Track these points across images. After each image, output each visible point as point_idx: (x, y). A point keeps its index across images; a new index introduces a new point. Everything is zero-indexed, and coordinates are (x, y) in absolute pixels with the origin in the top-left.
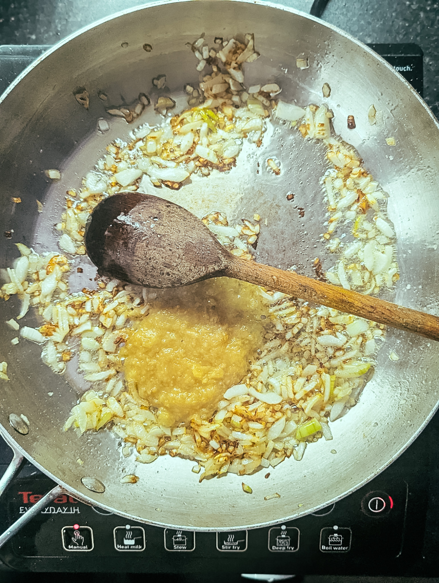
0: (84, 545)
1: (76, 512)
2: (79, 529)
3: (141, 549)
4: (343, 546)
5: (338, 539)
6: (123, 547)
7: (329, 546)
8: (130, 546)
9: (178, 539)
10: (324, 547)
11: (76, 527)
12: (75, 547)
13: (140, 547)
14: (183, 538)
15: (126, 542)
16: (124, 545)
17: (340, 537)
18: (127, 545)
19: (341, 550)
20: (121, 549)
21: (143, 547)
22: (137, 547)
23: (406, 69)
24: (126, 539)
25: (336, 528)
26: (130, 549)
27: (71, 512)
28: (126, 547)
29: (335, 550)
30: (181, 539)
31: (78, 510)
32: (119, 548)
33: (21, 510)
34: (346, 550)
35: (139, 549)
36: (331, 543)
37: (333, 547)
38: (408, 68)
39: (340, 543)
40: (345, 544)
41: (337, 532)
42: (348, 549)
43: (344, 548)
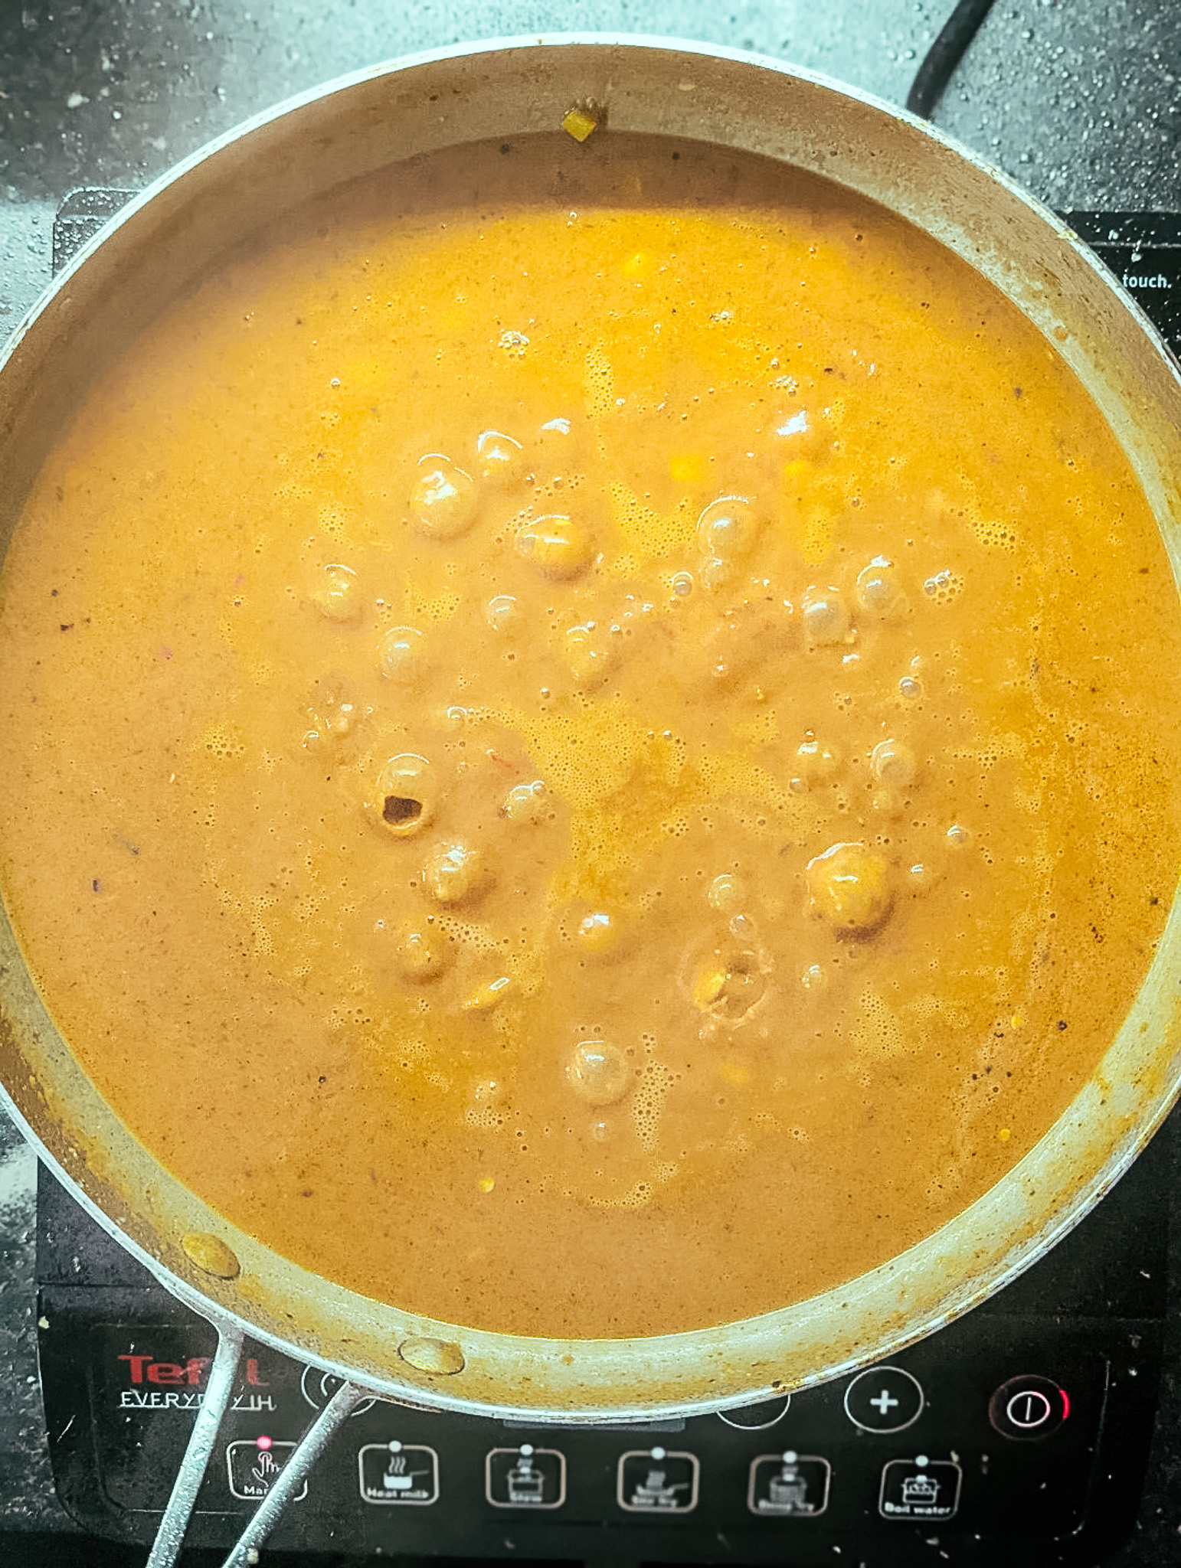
1: (265, 1407)
2: (271, 1450)
3: (425, 1500)
4: (939, 1505)
5: (927, 1490)
6: (381, 1494)
7: (902, 1504)
8: (399, 1491)
9: (521, 1480)
10: (889, 1507)
11: (265, 1443)
12: (259, 1491)
13: (425, 1495)
14: (535, 1476)
15: (390, 1482)
16: (385, 1490)
17: (932, 1485)
18: (391, 1490)
19: (933, 1515)
20: (377, 1498)
21: (431, 1495)
22: (417, 1494)
23: (1155, 283)
24: (389, 1475)
25: (922, 1461)
26: (399, 1498)
27: (252, 1408)
28: (389, 1495)
29: (919, 1515)
30: (528, 1479)
31: (269, 1402)
33: (124, 1400)
34: (945, 1515)
35: (421, 1498)
36: (910, 1497)
37: (912, 1507)
38: (1162, 281)
39: (930, 1498)
40: (943, 1500)
41: (926, 1471)
42: (951, 1511)
43: (941, 1511)
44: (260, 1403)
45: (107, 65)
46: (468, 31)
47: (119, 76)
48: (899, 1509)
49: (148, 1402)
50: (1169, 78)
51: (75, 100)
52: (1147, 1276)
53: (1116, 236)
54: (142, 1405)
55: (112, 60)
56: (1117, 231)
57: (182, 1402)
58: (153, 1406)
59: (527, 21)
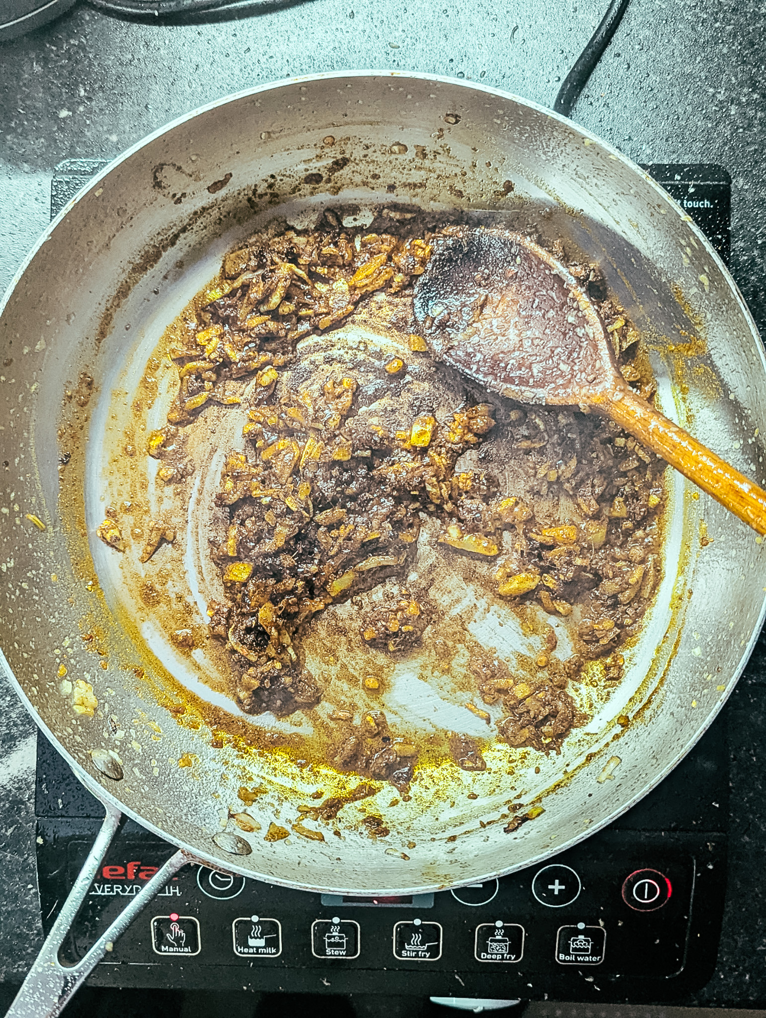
0: (186, 946)
1: (175, 893)
2: (178, 921)
3: (274, 954)
4: (592, 955)
5: (585, 945)
6: (246, 950)
7: (569, 954)
8: (258, 948)
9: (332, 940)
10: (562, 956)
11: (174, 917)
12: (171, 949)
13: (274, 951)
14: (341, 938)
15: (252, 942)
16: (249, 947)
17: (588, 941)
18: (253, 947)
19: (589, 962)
20: (244, 953)
21: (277, 951)
22: (269, 950)
23: (703, 204)
24: (251, 938)
25: (581, 926)
26: (257, 953)
27: (167, 894)
28: (251, 951)
29: (580, 962)
30: (337, 940)
31: (177, 891)
32: (240, 952)
34: (597, 962)
35: (271, 953)
36: (575, 950)
37: (576, 956)
38: (707, 203)
39: (587, 950)
40: (596, 952)
41: (584, 932)
42: (600, 959)
43: (594, 959)
44: (172, 891)
45: (82, 93)
46: (295, 70)
47: (89, 99)
48: (568, 958)
49: (103, 891)
50: (711, 90)
51: (64, 113)
52: (717, 805)
53: (679, 178)
54: (99, 893)
55: (85, 90)
56: (679, 174)
57: (124, 890)
58: (106, 893)
59: (330, 63)
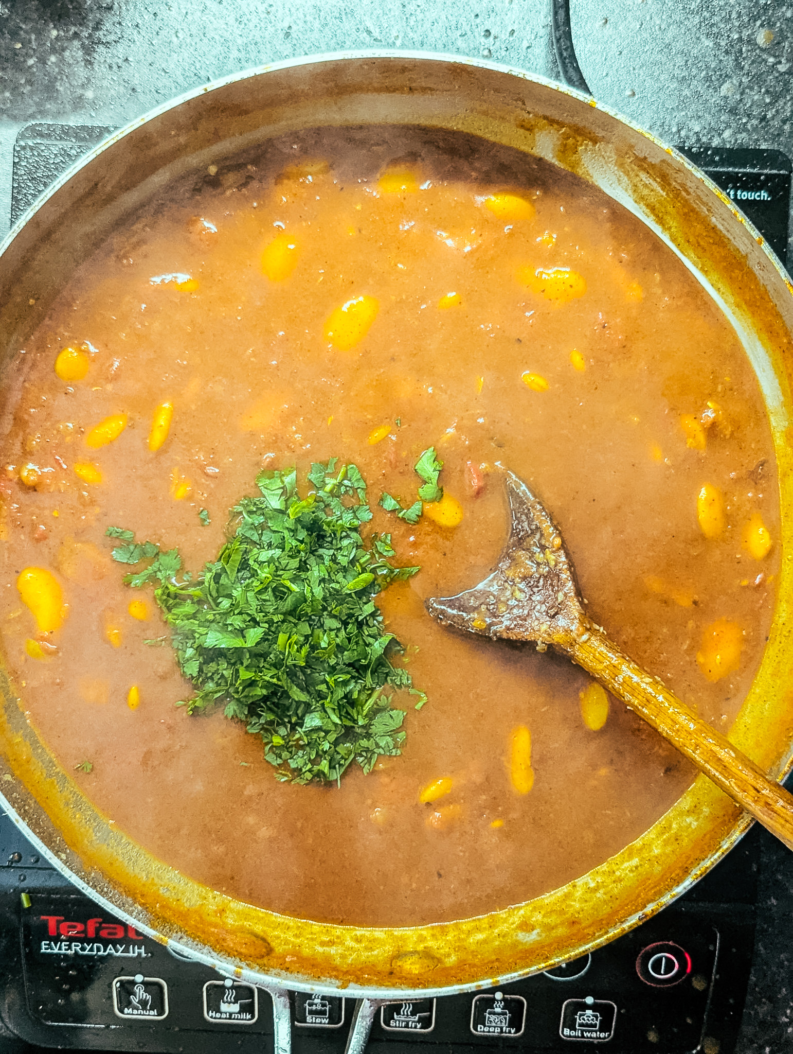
0: (152, 1008)
2: (143, 983)
3: (249, 1019)
4: (601, 1031)
5: (593, 1020)
6: (218, 1015)
7: (575, 1030)
8: (231, 1014)
9: (314, 1008)
10: (567, 1031)
11: (139, 978)
12: (135, 1012)
14: (324, 1005)
16: (221, 1012)
17: (597, 1017)
18: (225, 1013)
19: (597, 1038)
20: (215, 1018)
21: (253, 1017)
22: (243, 1016)
24: (224, 1002)
25: (589, 1000)
26: (230, 1018)
27: (131, 954)
28: (224, 1016)
29: (588, 1038)
30: (319, 1007)
32: (212, 1017)
33: (44, 947)
34: (605, 1038)
35: (246, 1019)
36: (581, 1025)
37: (582, 1032)
39: (595, 1026)
40: (604, 1028)
41: (592, 1007)
42: (609, 1036)
43: (602, 1035)
44: (137, 950)
